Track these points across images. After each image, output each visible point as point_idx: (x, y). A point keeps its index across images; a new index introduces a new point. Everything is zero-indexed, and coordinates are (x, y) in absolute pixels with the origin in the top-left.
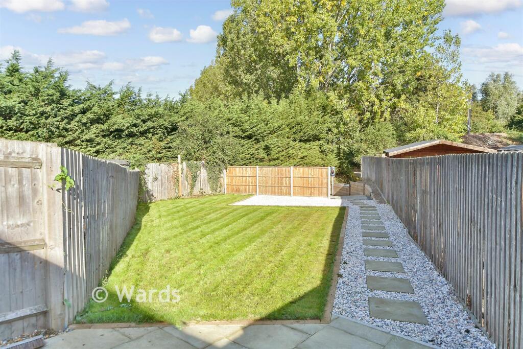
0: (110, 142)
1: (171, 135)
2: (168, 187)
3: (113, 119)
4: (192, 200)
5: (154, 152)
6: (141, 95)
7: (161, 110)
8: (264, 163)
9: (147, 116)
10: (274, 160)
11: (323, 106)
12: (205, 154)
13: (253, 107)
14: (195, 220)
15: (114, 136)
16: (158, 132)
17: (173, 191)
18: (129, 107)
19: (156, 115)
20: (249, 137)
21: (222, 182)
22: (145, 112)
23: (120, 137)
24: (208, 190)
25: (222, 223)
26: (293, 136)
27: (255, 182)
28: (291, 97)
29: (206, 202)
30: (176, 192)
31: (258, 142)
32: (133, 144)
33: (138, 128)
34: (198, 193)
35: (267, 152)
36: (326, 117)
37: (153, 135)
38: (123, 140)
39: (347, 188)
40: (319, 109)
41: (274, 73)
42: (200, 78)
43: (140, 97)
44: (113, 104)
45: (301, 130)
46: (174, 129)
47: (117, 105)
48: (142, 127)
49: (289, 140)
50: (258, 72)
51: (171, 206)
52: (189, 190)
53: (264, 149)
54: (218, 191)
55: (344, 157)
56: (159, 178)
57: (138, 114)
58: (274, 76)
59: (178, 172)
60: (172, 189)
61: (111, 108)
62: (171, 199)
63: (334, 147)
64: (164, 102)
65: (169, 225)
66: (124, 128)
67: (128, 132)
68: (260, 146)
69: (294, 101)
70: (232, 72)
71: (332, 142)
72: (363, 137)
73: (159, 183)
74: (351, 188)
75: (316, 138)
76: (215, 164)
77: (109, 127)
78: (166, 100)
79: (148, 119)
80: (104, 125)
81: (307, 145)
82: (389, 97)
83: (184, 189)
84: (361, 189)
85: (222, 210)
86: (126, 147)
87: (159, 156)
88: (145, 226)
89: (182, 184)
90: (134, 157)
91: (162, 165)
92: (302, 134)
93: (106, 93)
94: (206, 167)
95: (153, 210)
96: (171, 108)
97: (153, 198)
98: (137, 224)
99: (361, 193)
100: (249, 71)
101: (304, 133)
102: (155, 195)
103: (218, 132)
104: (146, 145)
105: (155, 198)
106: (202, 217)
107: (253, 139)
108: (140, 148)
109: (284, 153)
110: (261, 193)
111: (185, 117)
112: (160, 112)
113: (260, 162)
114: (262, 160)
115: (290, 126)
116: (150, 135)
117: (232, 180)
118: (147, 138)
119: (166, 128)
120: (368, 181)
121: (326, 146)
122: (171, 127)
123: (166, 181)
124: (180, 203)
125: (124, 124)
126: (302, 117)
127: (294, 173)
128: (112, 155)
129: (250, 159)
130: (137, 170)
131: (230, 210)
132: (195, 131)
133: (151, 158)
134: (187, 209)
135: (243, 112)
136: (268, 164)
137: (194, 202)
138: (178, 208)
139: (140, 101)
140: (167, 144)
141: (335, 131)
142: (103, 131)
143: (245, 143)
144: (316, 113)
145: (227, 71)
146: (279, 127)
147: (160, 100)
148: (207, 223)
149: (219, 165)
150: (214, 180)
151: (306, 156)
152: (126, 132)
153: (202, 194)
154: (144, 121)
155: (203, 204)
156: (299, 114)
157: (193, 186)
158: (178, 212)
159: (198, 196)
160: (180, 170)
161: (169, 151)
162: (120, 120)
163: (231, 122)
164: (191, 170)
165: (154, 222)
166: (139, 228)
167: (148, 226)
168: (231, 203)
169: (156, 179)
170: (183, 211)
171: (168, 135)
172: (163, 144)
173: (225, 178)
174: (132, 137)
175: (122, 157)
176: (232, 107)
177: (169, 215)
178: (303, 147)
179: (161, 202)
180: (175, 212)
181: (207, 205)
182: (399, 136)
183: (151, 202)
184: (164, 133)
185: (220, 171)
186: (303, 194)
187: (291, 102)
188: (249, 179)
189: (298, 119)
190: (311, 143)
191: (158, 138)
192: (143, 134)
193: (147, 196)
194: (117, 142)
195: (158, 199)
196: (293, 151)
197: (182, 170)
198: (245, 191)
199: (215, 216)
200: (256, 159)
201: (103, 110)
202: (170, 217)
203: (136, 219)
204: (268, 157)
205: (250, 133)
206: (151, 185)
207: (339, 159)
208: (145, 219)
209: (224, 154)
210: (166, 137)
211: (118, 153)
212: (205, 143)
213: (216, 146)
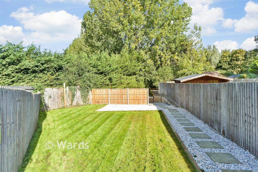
0: (21, 76)
1: (58, 72)
2: (58, 102)
3: (23, 63)
4: (72, 109)
5: (48, 82)
6: (40, 49)
7: (52, 58)
8: (109, 86)
9: (44, 61)
10: (114, 85)
11: (137, 58)
12: (80, 82)
13: (103, 57)
14: (77, 123)
15: (24, 72)
16: (50, 70)
17: (61, 104)
18: (33, 56)
19: (50, 61)
20: (101, 73)
21: (89, 98)
22: (43, 59)
23: (27, 73)
24: (81, 102)
25: (95, 125)
26: (123, 73)
27: (108, 97)
28: (121, 53)
29: (81, 110)
30: (62, 104)
31: (105, 76)
32: (35, 77)
33: (38, 68)
34: (76, 105)
35: (110, 81)
36: (139, 63)
37: (48, 72)
38: (29, 74)
39: (152, 98)
40: (135, 59)
41: (112, 41)
42: (72, 44)
43: (40, 50)
44: (23, 54)
45: (127, 70)
46: (60, 68)
47: (25, 55)
48: (41, 67)
49: (121, 75)
50: (103, 40)
51: (60, 113)
52: (70, 103)
53: (109, 79)
54: (87, 103)
55: (147, 83)
56: (52, 96)
57: (39, 60)
58: (112, 43)
59: (64, 92)
60: (60, 102)
61: (22, 56)
62: (60, 108)
63: (143, 78)
64: (54, 54)
65: (61, 127)
66: (30, 67)
67: (32, 70)
68: (107, 78)
69: (123, 55)
70: (90, 41)
71: (142, 76)
72: (157, 73)
73: (53, 99)
74: (154, 99)
75: (134, 74)
76: (85, 88)
77: (20, 67)
78: (55, 53)
79: (45, 63)
80: (17, 66)
81: (130, 77)
82: (169, 54)
83: (67, 102)
84: (160, 99)
85: (92, 115)
86: (31, 79)
87: (52, 83)
88: (45, 129)
89: (66, 99)
90: (37, 85)
91: (54, 89)
92: (127, 72)
93: (18, 47)
94: (80, 89)
95: (49, 116)
96: (58, 57)
97: (49, 108)
98: (39, 127)
99: (159, 101)
100: (99, 40)
101: (129, 71)
102: (50, 107)
103: (87, 70)
104: (44, 77)
105: (50, 108)
106: (81, 120)
107: (103, 74)
108: (40, 79)
109: (119, 81)
110: (111, 103)
111: (66, 62)
112: (52, 59)
113: (107, 86)
114: (108, 85)
115: (121, 68)
116: (46, 72)
117: (94, 97)
118: (44, 73)
119: (55, 68)
120: (163, 95)
121: (139, 78)
122: (58, 67)
123: (57, 98)
124: (66, 111)
125: (30, 65)
126: (127, 63)
127: (129, 92)
128: (22, 84)
129: (102, 85)
130: (39, 92)
131: (97, 114)
132: (73, 69)
133: (47, 85)
134: (70, 115)
135: (98, 60)
136: (111, 87)
137: (74, 110)
138: (65, 114)
139: (40, 53)
140: (56, 77)
141: (143, 70)
142: (16, 69)
143: (99, 76)
144: (134, 61)
145: (87, 40)
146: (116, 68)
147: (52, 53)
148: (85, 125)
149: (88, 88)
150: (85, 97)
151: (130, 83)
152: (31, 70)
153: (78, 105)
154: (42, 64)
155: (80, 111)
156: (126, 62)
157: (72, 101)
158: (65, 117)
159: (75, 106)
160: (65, 92)
161: (57, 81)
162: (27, 63)
163: (92, 65)
164: (71, 91)
165: (51, 126)
166: (40, 130)
167: (47, 128)
168: (96, 110)
169: (50, 97)
170: (69, 116)
171: (57, 72)
172: (54, 77)
173: (91, 95)
174: (35, 73)
175: (29, 85)
176: (92, 57)
177: (59, 120)
178: (128, 78)
179: (53, 111)
180: (63, 118)
181: (82, 111)
182: (174, 73)
183: (47, 111)
184: (54, 71)
185: (88, 92)
186: (134, 103)
187: (122, 56)
188: (104, 96)
189: (126, 64)
190: (132, 76)
191: (51, 73)
192: (42, 71)
193: (45, 108)
194: (26, 76)
195: (52, 109)
196: (124, 80)
197: (66, 91)
198: (102, 102)
199: (89, 120)
200: (105, 85)
201: (16, 57)
202: (60, 121)
203: (38, 124)
204: (111, 84)
205: (102, 71)
206: (47, 101)
207: (145, 84)
208: (44, 123)
209: (90, 82)
210: (55, 73)
211: (26, 82)
212: (79, 76)
213: (86, 78)
